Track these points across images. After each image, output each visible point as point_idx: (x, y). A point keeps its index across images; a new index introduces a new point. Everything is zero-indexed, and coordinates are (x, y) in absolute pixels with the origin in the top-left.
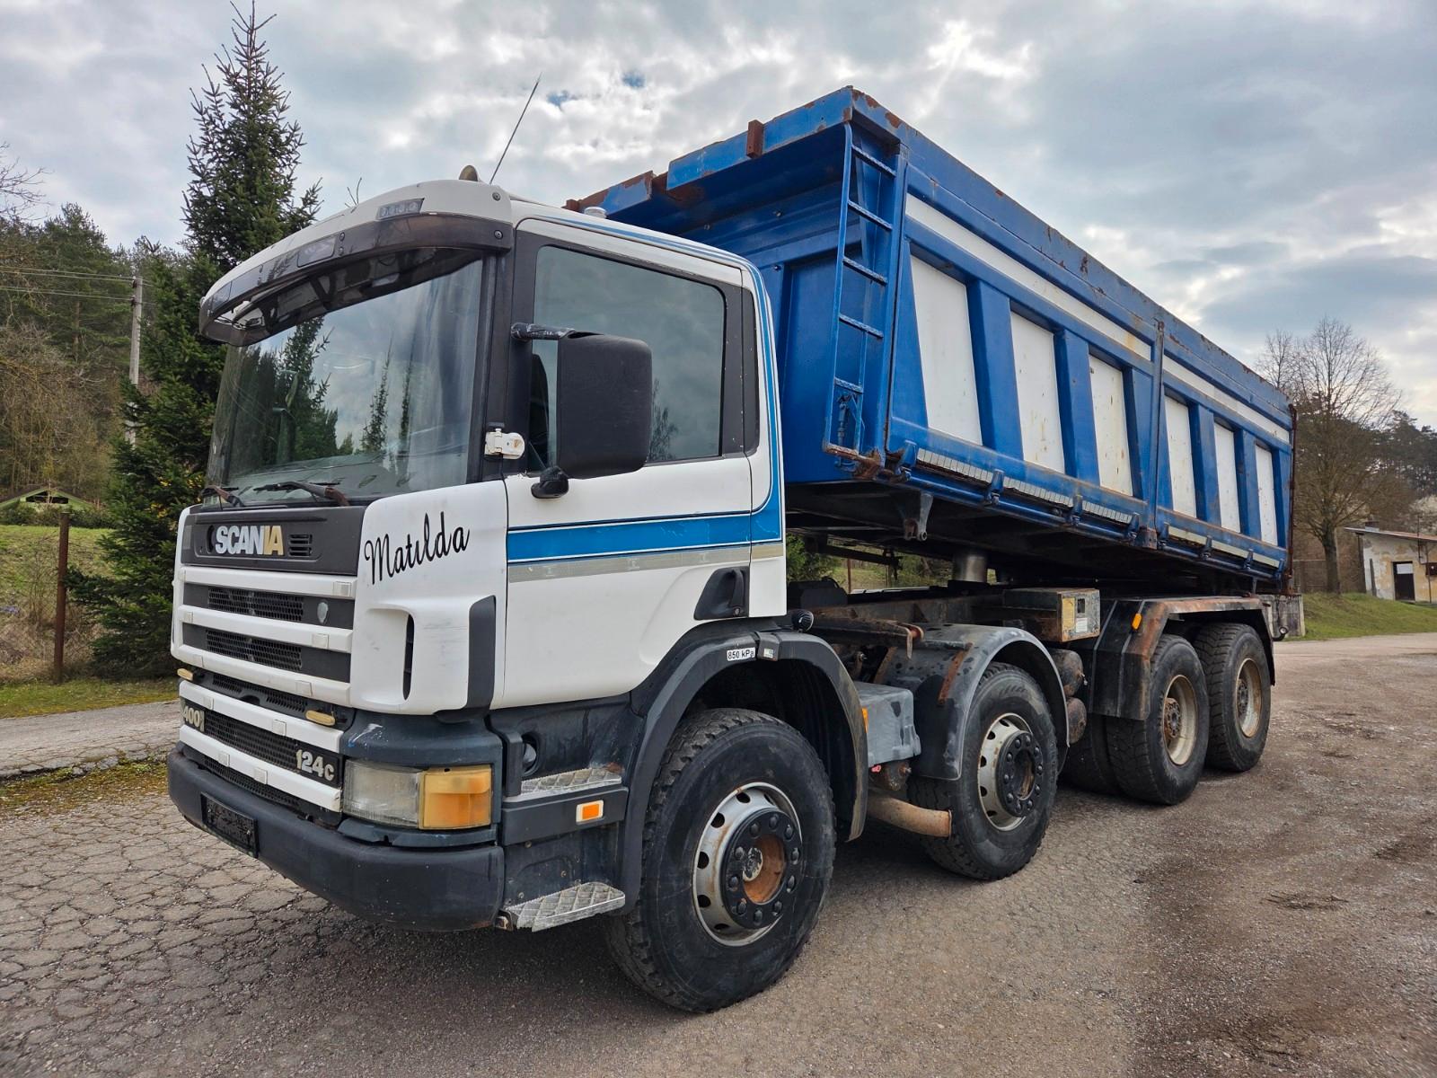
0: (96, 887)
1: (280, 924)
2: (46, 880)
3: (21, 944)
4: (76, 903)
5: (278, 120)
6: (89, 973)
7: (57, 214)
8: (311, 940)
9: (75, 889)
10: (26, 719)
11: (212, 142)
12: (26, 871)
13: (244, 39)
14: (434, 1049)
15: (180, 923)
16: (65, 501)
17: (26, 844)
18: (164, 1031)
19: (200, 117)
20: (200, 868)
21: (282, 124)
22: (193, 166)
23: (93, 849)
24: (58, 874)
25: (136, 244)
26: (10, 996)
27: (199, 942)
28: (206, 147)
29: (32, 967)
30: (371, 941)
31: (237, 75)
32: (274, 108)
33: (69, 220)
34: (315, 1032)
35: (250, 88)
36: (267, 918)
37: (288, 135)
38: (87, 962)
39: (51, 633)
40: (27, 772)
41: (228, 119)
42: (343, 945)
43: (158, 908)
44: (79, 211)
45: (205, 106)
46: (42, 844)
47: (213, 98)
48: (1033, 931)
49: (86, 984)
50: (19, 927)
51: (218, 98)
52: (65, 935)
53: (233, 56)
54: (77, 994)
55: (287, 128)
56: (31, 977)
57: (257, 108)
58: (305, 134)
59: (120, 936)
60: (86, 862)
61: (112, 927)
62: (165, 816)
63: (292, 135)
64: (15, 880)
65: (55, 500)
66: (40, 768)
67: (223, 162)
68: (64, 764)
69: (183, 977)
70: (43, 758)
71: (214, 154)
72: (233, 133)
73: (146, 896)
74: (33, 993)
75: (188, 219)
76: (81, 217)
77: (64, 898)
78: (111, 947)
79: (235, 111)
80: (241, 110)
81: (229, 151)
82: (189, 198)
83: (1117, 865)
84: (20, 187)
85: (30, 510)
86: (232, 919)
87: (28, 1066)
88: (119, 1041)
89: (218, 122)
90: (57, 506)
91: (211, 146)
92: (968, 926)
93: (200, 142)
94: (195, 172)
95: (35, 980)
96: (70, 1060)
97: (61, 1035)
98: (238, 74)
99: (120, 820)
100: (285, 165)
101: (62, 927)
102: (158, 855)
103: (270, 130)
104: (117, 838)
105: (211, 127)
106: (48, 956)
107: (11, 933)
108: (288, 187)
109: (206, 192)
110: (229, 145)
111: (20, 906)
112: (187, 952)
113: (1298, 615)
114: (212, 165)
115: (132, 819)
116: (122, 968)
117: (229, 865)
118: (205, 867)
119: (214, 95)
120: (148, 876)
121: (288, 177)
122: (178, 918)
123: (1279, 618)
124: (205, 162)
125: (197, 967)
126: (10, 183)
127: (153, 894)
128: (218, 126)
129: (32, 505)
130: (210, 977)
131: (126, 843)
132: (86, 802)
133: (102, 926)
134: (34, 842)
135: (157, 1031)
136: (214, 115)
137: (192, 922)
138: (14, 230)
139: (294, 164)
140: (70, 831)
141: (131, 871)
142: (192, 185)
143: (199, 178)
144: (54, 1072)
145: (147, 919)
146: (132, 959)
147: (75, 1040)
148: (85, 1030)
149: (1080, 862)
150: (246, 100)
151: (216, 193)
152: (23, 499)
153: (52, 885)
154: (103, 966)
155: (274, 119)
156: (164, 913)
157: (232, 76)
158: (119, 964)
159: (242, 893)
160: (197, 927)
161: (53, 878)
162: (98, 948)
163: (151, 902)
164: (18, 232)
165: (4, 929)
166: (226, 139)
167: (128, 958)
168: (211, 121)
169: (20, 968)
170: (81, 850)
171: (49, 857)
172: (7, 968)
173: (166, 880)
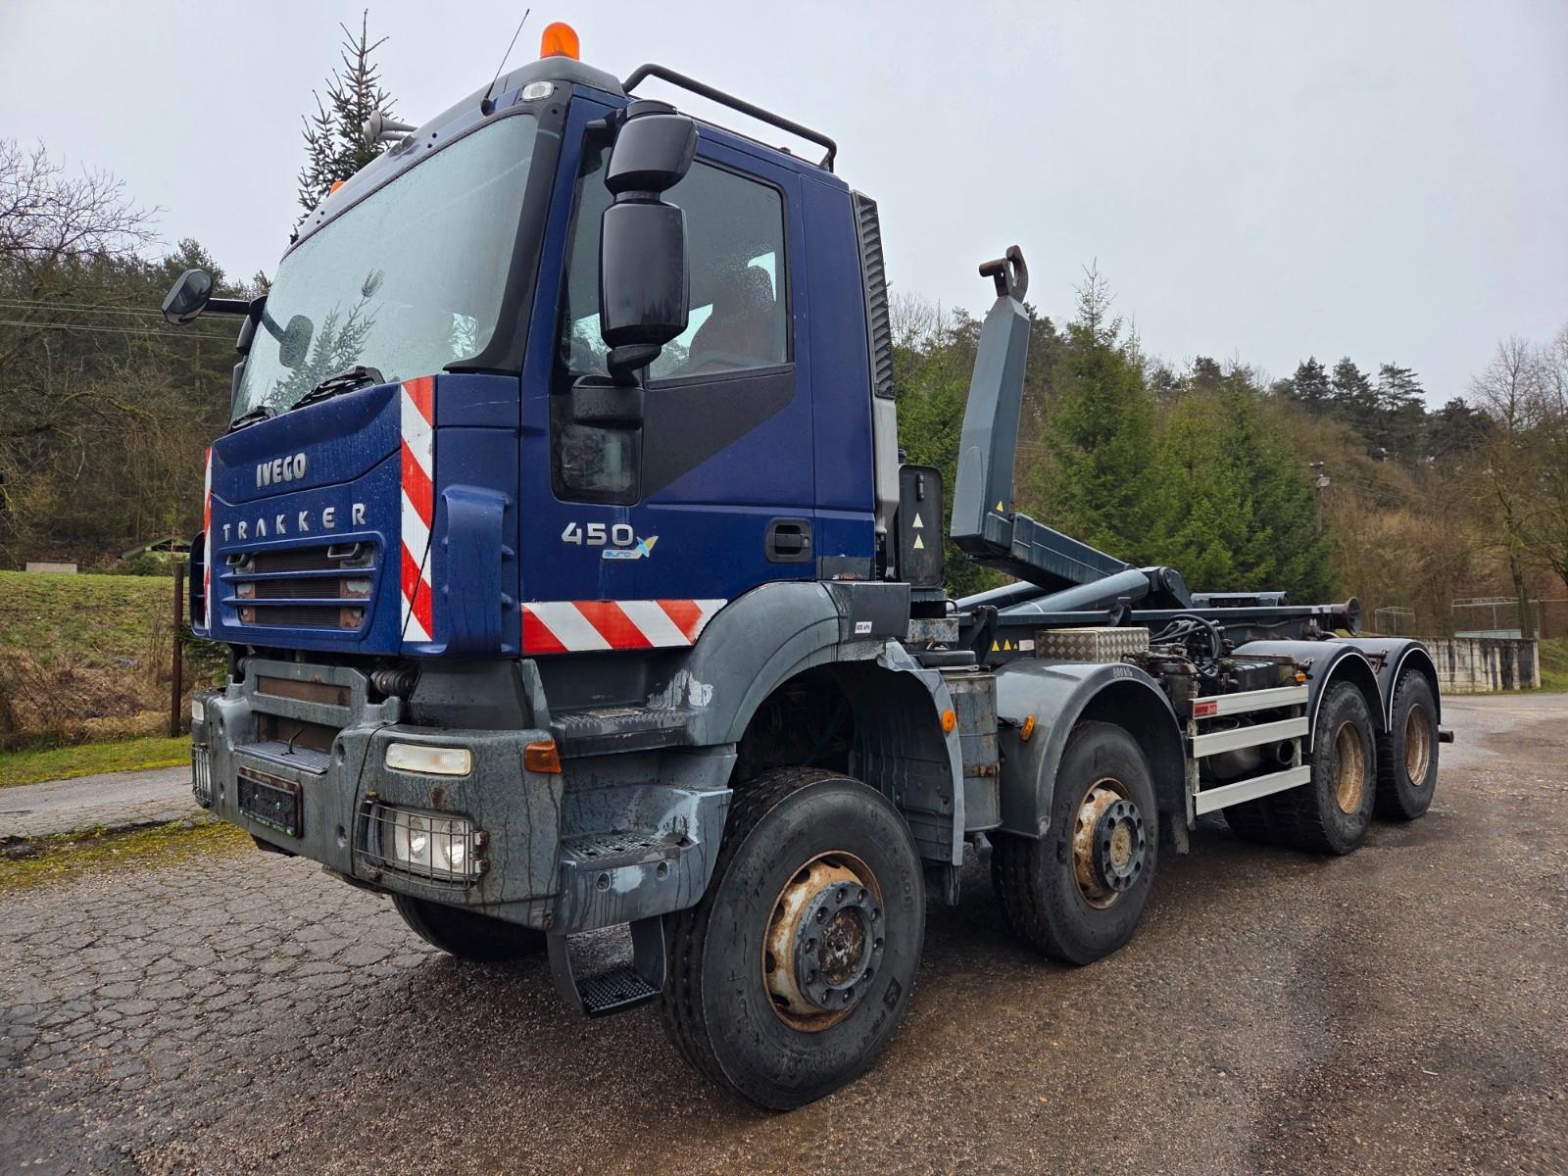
0: (196, 941)
1: (374, 979)
2: (149, 932)
3: (122, 994)
4: (179, 954)
6: (185, 1023)
7: (174, 250)
8: (404, 995)
9: (176, 941)
11: (322, 173)
12: (131, 923)
13: (355, 63)
15: (277, 975)
17: (133, 896)
19: (310, 146)
20: (300, 922)
22: (304, 199)
23: (196, 903)
24: (161, 926)
25: (255, 279)
26: (108, 1044)
27: (295, 995)
28: (316, 179)
29: (131, 1016)
31: (347, 101)
33: (187, 257)
35: (361, 115)
36: (362, 973)
38: (184, 1012)
39: (169, 685)
40: (137, 825)
41: (338, 149)
43: (255, 961)
44: (196, 246)
45: (316, 134)
46: (148, 897)
47: (323, 126)
49: (181, 1034)
50: (120, 977)
51: (328, 126)
52: (164, 986)
53: (344, 80)
54: (171, 1043)
56: (131, 1024)
59: (217, 988)
60: (189, 915)
61: (209, 979)
62: (270, 869)
64: (120, 931)
65: (177, 549)
66: (150, 821)
68: (175, 817)
70: (154, 811)
71: (325, 185)
72: (343, 164)
73: (245, 949)
74: (130, 1041)
76: (199, 254)
77: (165, 950)
78: (207, 998)
79: (345, 141)
80: (351, 139)
84: (135, 226)
85: (153, 560)
86: (327, 973)
87: (121, 1111)
88: (208, 1090)
89: (328, 151)
90: (179, 554)
91: (321, 177)
93: (311, 173)
94: (306, 204)
95: (132, 1029)
96: (162, 1105)
97: (154, 1082)
98: (349, 100)
99: (226, 874)
101: (161, 979)
102: (259, 909)
104: (221, 891)
105: (321, 157)
106: (152, 1005)
107: (112, 983)
110: (339, 176)
111: (123, 957)
112: (281, 1005)
115: (237, 873)
116: (216, 1019)
117: (328, 920)
118: (305, 921)
119: (324, 123)
120: (249, 929)
122: (274, 971)
123: (1509, 667)
124: (315, 195)
125: (289, 1020)
126: (127, 222)
127: (252, 947)
128: (328, 156)
129: (157, 554)
130: (303, 1030)
131: (230, 896)
132: (194, 855)
133: (202, 977)
134: (142, 895)
135: (245, 1081)
136: (324, 145)
137: (288, 974)
138: (133, 269)
140: (176, 883)
141: (233, 924)
144: (145, 1117)
145: (245, 971)
146: (227, 1011)
147: (167, 1086)
148: (177, 1077)
150: (357, 128)
152: (148, 549)
153: (155, 937)
154: (197, 1017)
156: (262, 966)
157: (342, 102)
158: (213, 1016)
159: (339, 948)
160: (293, 980)
161: (156, 930)
162: (195, 999)
163: (250, 955)
164: (136, 270)
165: (106, 979)
166: (337, 170)
167: (223, 1010)
168: (322, 151)
169: (119, 1016)
170: (186, 902)
171: (154, 909)
172: (107, 1016)
173: (267, 934)
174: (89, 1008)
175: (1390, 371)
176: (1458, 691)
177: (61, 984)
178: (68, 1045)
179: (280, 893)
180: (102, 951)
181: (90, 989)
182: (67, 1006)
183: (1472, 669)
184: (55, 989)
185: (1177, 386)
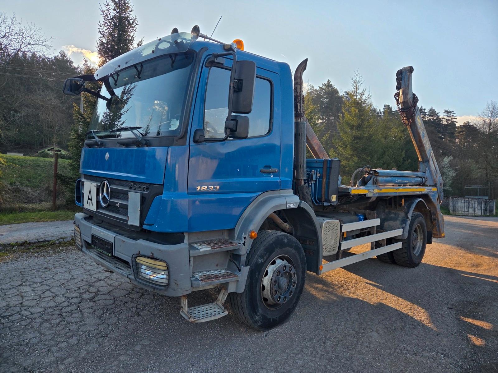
0: (59, 285)
1: (123, 302)
2: (42, 281)
3: (32, 305)
4: (53, 290)
5: (129, 15)
6: (54, 317)
7: (57, 54)
8: (134, 309)
9: (52, 285)
10: (42, 223)
11: (106, 23)
12: (36, 277)
14: (179, 357)
16: (60, 151)
17: (37, 267)
18: (79, 342)
19: (102, 14)
20: (96, 279)
21: (131, 16)
22: (100, 31)
23: (60, 270)
24: (47, 279)
25: (84, 65)
26: (26, 324)
27: (95, 308)
28: (105, 25)
29: (35, 313)
30: (156, 312)
32: (128, 11)
33: (61, 56)
34: (134, 346)
35: (120, 3)
36: (119, 300)
37: (133, 21)
38: (54, 312)
39: (52, 194)
40: (40, 241)
41: (112, 14)
42: (146, 312)
43: (80, 294)
44: (64, 53)
45: (104, 10)
46: (42, 267)
47: (107, 7)
48: (411, 326)
49: (53, 321)
50: (31, 298)
51: (109, 7)
52: (47, 302)
54: (49, 325)
55: (133, 18)
56: (34, 317)
57: (122, 10)
58: (138, 21)
59: (66, 304)
60: (57, 275)
61: (63, 300)
63: (134, 21)
64: (32, 280)
65: (56, 151)
66: (44, 240)
67: (110, 30)
68: (53, 239)
69: (87, 321)
70: (46, 237)
71: (107, 27)
72: (114, 20)
73: (77, 289)
74: (34, 324)
75: (98, 51)
76: (65, 55)
77: (48, 288)
78: (63, 308)
79: (115, 12)
80: (117, 12)
81: (113, 26)
82: (99, 43)
83: (441, 301)
84: (44, 43)
85: (48, 153)
86: (106, 299)
87: (29, 353)
88: (62, 345)
89: (109, 15)
90: (56, 152)
91: (106, 24)
92: (384, 322)
93: (103, 23)
94: (101, 33)
95: (35, 319)
96: (44, 351)
97: (42, 341)
99: (70, 260)
100: (131, 32)
101: (46, 299)
102: (82, 274)
103: (127, 18)
104: (68, 266)
105: (106, 17)
106: (42, 310)
107: (28, 300)
108: (132, 40)
109: (104, 41)
110: (112, 24)
111: (33, 290)
112: (90, 311)
113: (493, 207)
114: (106, 31)
115: (74, 260)
116: (66, 316)
117: (106, 279)
118: (98, 279)
119: (107, 6)
120: (78, 281)
121: (133, 36)
122: (87, 298)
123: (486, 208)
124: (104, 30)
125: (93, 317)
126: (42, 42)
127: (79, 288)
128: (108, 17)
130: (98, 321)
131: (71, 269)
132: (59, 253)
133: (61, 299)
134: (40, 267)
135: (77, 342)
136: (107, 13)
137: (92, 299)
138: (44, 59)
139: (135, 32)
140: (52, 263)
141: (73, 279)
142: (100, 38)
143: (102, 36)
144: (38, 356)
145: (76, 297)
146: (70, 313)
147: (47, 343)
148: (51, 339)
149: (426, 299)
150: (118, 8)
151: (108, 42)
152: (46, 150)
153: (44, 283)
154: (59, 315)
155: (128, 15)
156: (83, 295)
158: (65, 314)
159: (110, 290)
160: (94, 302)
161: (45, 280)
162: (58, 308)
163: (78, 291)
164: (45, 60)
165: (26, 298)
166: (112, 22)
167: (68, 312)
168: (106, 15)
169: (30, 313)
170: (55, 270)
171: (44, 272)
172: (26, 313)
173: (84, 283)
174: (19, 310)
175: (448, 112)
176: (470, 215)
177: (9, 300)
178: (11, 324)
179: (89, 268)
180: (25, 287)
181: (20, 302)
182: (11, 308)
183: (475, 208)
184: (7, 301)
185: (378, 113)
